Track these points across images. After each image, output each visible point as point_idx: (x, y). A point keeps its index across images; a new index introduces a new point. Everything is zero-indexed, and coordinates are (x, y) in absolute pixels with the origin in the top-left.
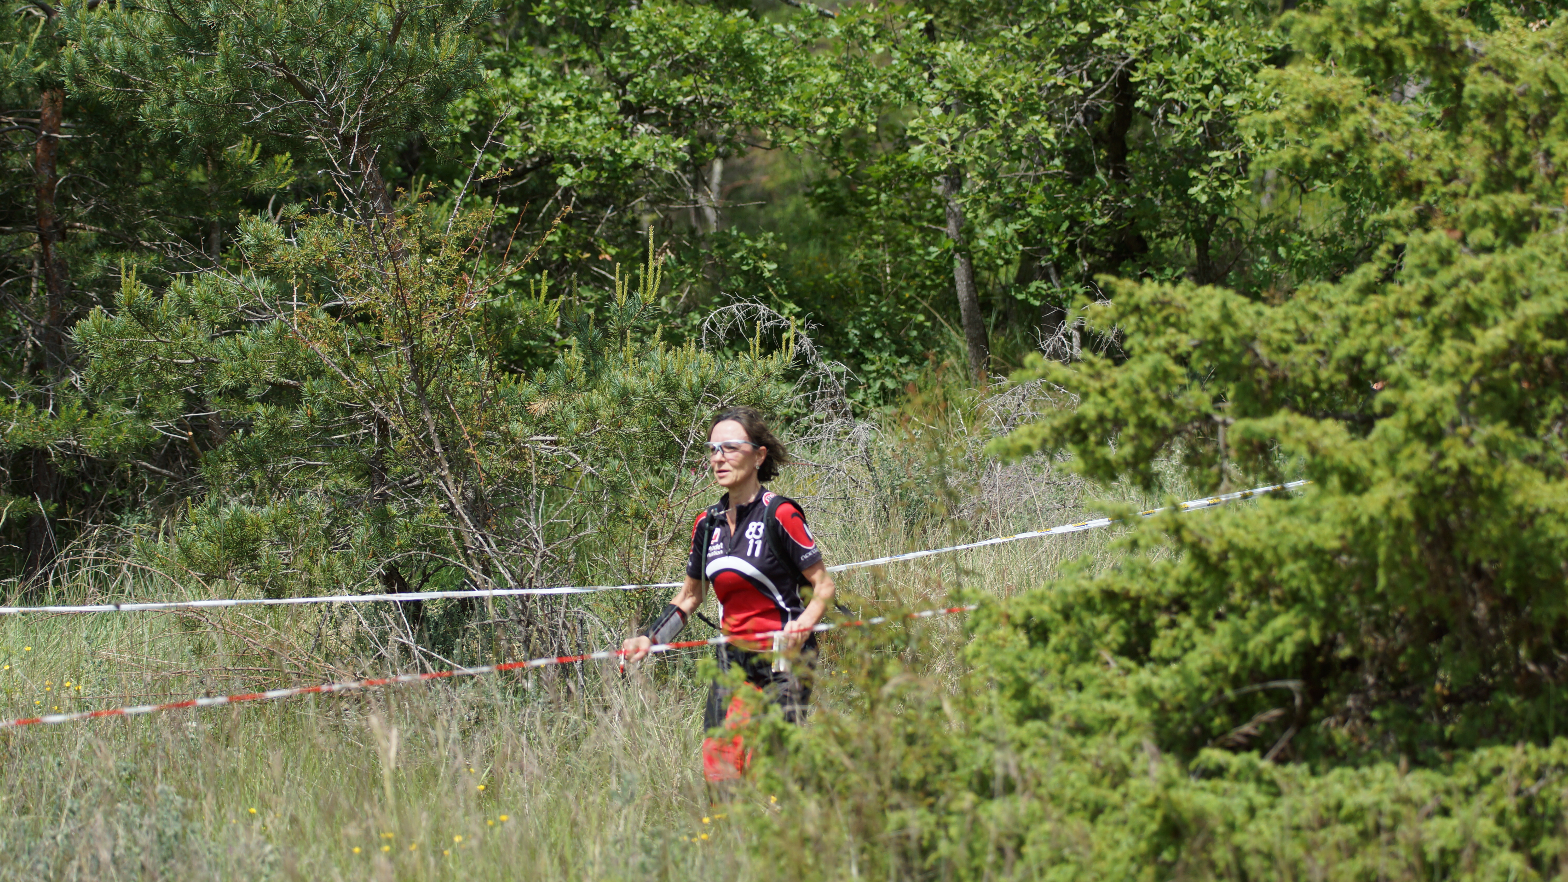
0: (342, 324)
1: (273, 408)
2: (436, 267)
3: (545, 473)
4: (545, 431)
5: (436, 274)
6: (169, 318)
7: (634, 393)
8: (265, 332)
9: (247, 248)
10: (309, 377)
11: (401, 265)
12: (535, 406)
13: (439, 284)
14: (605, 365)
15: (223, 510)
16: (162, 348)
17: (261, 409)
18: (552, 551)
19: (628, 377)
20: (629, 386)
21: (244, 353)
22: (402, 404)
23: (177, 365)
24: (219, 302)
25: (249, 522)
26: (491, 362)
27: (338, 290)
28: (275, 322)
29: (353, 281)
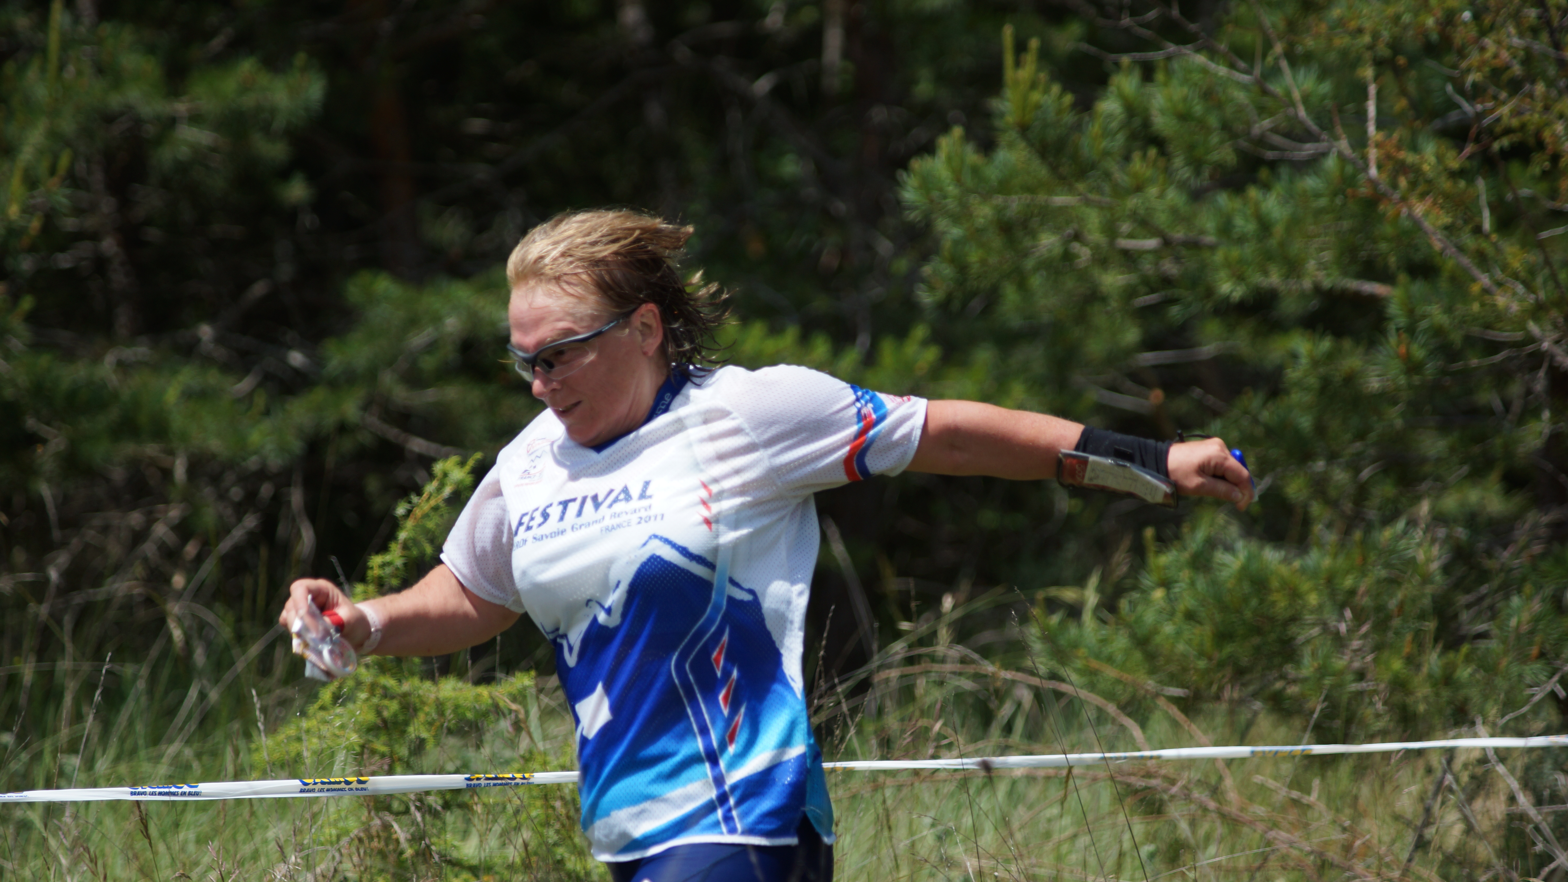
0: (1473, 164)
1: (1326, 344)
8: (1310, 183)
10: (1403, 278)
16: (1093, 218)
17: (1302, 344)
23: (1125, 253)
24: (1213, 121)
27: (1460, 91)
29: (1496, 73)
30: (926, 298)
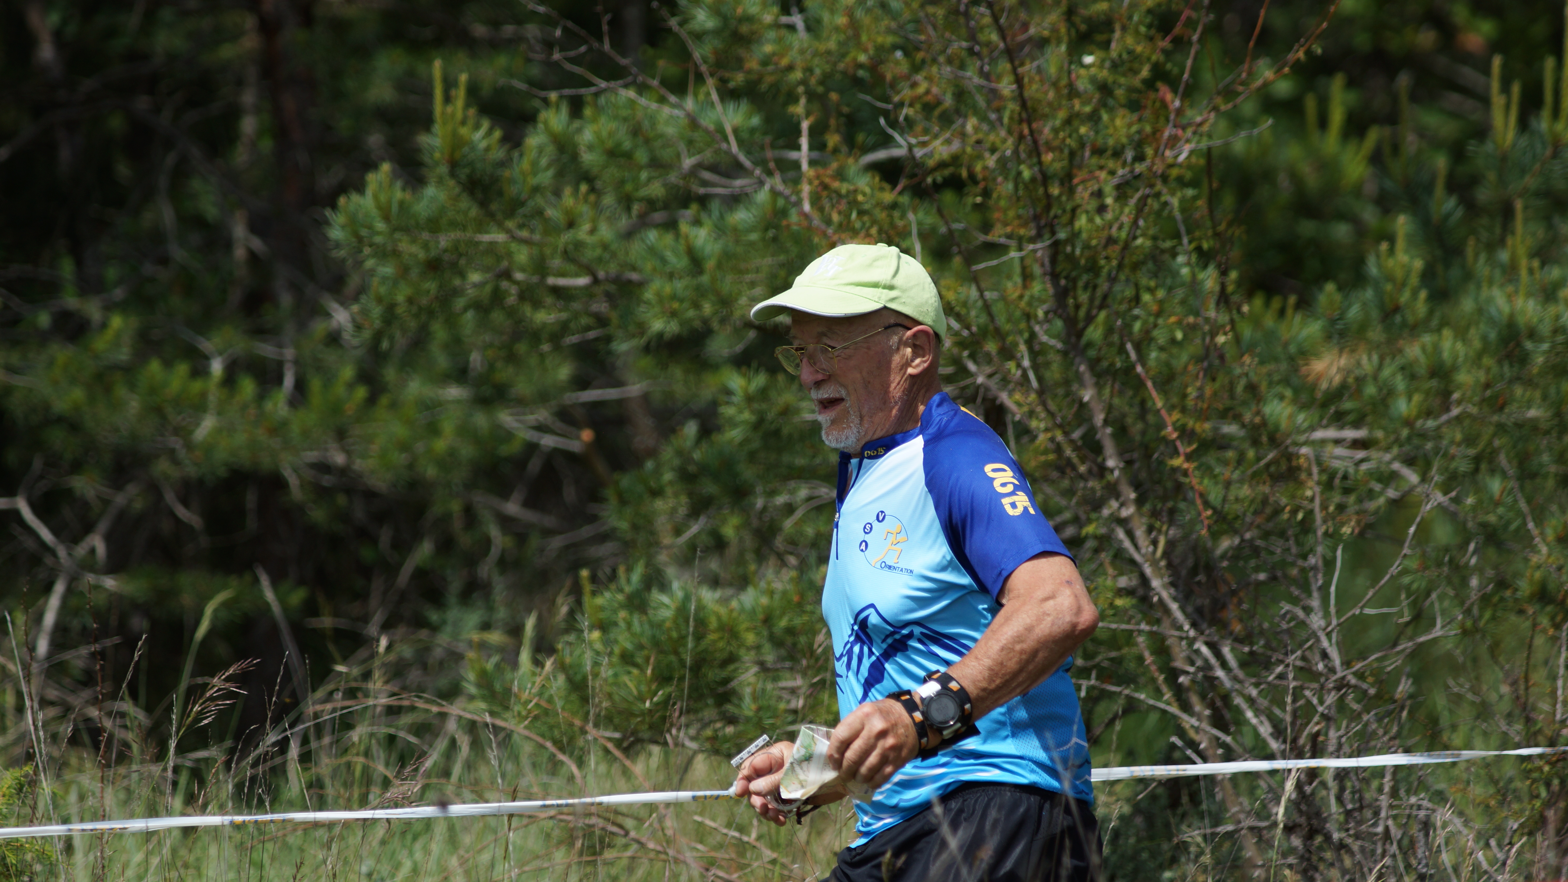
0: (905, 199)
1: (760, 380)
2: (1104, 74)
3: (1341, 508)
4: (1339, 419)
5: (1105, 89)
6: (536, 189)
7: (1533, 334)
8: (741, 216)
9: (699, 36)
11: (1028, 68)
12: (1318, 366)
13: (1111, 110)
14: (1468, 276)
15: (658, 597)
16: (522, 255)
17: (736, 382)
18: (1360, 675)
19: (1520, 302)
20: (1521, 321)
21: (696, 262)
22: (1035, 367)
23: (557, 291)
24: (642, 156)
25: (713, 623)
26: (1224, 273)
27: (893, 124)
28: (762, 196)
29: (928, 108)
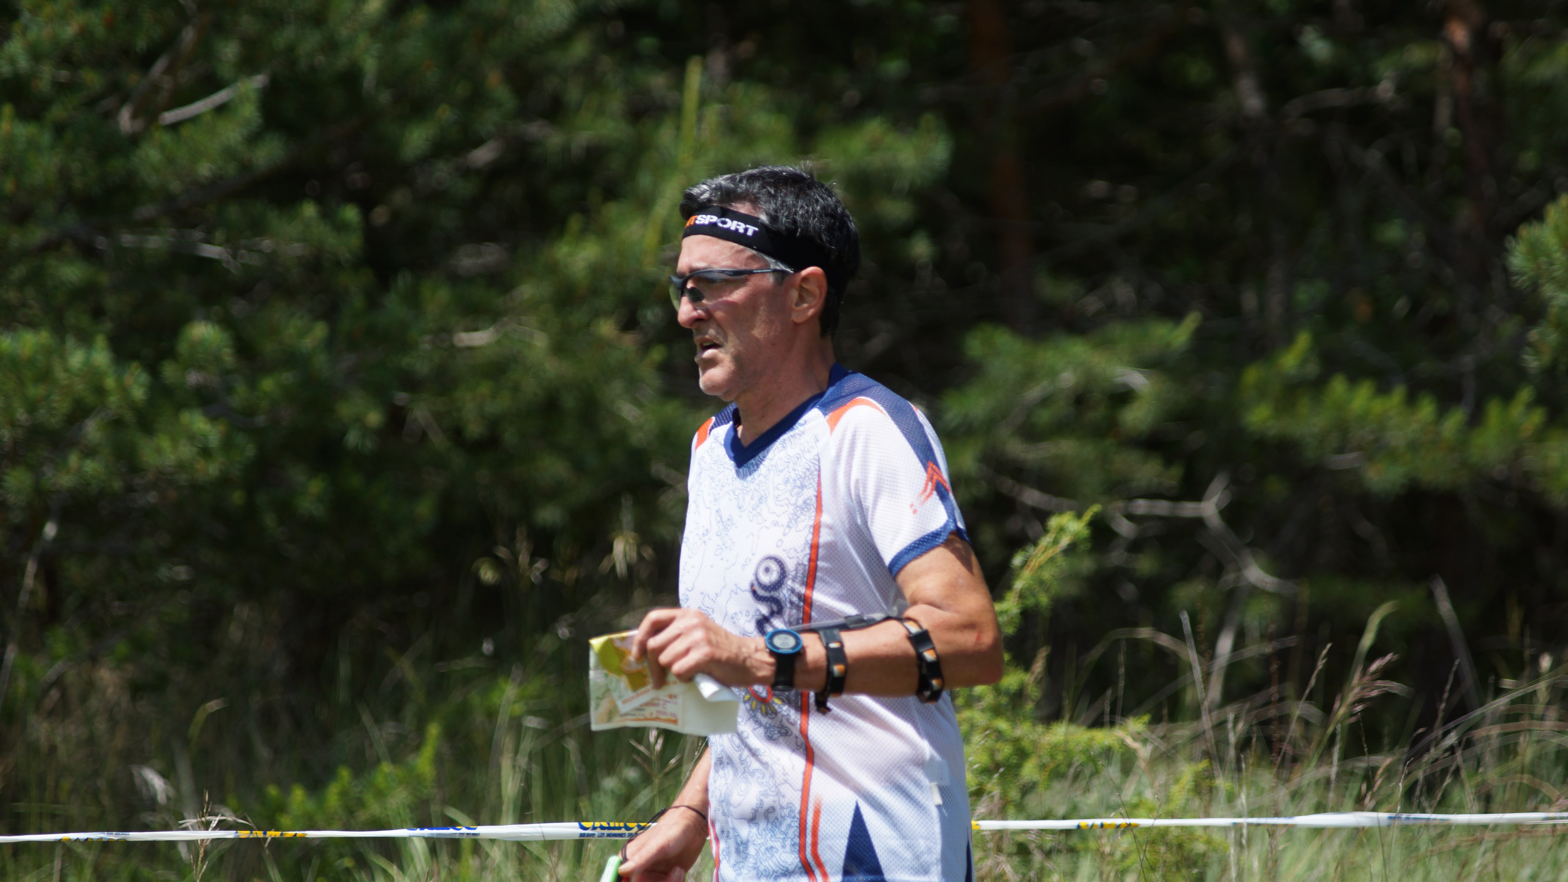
30: (1533, 362)
